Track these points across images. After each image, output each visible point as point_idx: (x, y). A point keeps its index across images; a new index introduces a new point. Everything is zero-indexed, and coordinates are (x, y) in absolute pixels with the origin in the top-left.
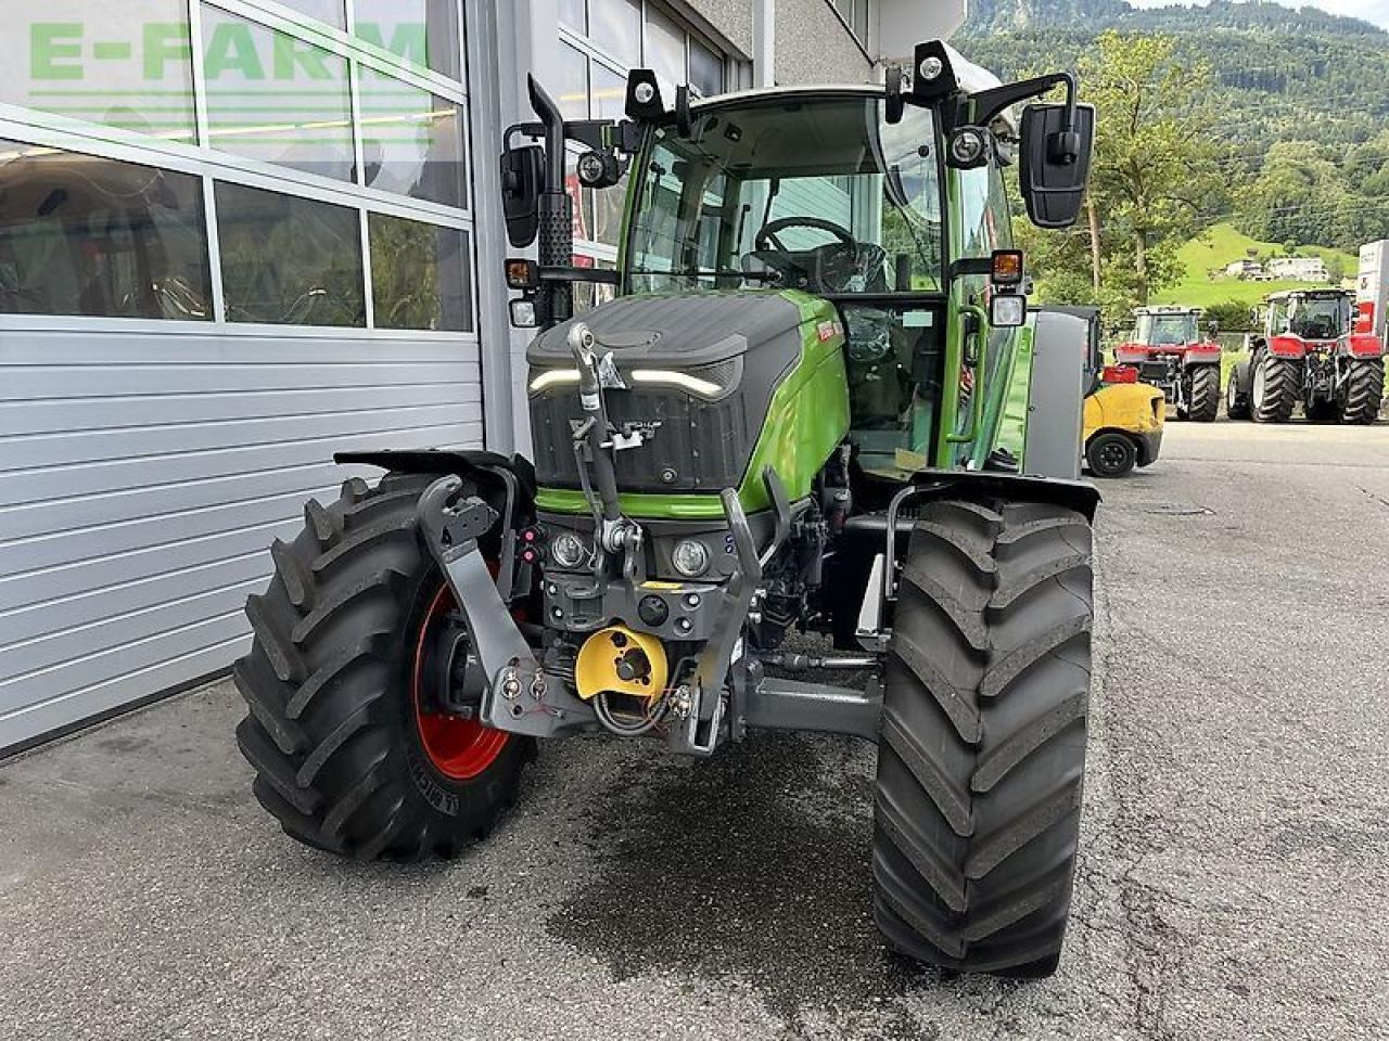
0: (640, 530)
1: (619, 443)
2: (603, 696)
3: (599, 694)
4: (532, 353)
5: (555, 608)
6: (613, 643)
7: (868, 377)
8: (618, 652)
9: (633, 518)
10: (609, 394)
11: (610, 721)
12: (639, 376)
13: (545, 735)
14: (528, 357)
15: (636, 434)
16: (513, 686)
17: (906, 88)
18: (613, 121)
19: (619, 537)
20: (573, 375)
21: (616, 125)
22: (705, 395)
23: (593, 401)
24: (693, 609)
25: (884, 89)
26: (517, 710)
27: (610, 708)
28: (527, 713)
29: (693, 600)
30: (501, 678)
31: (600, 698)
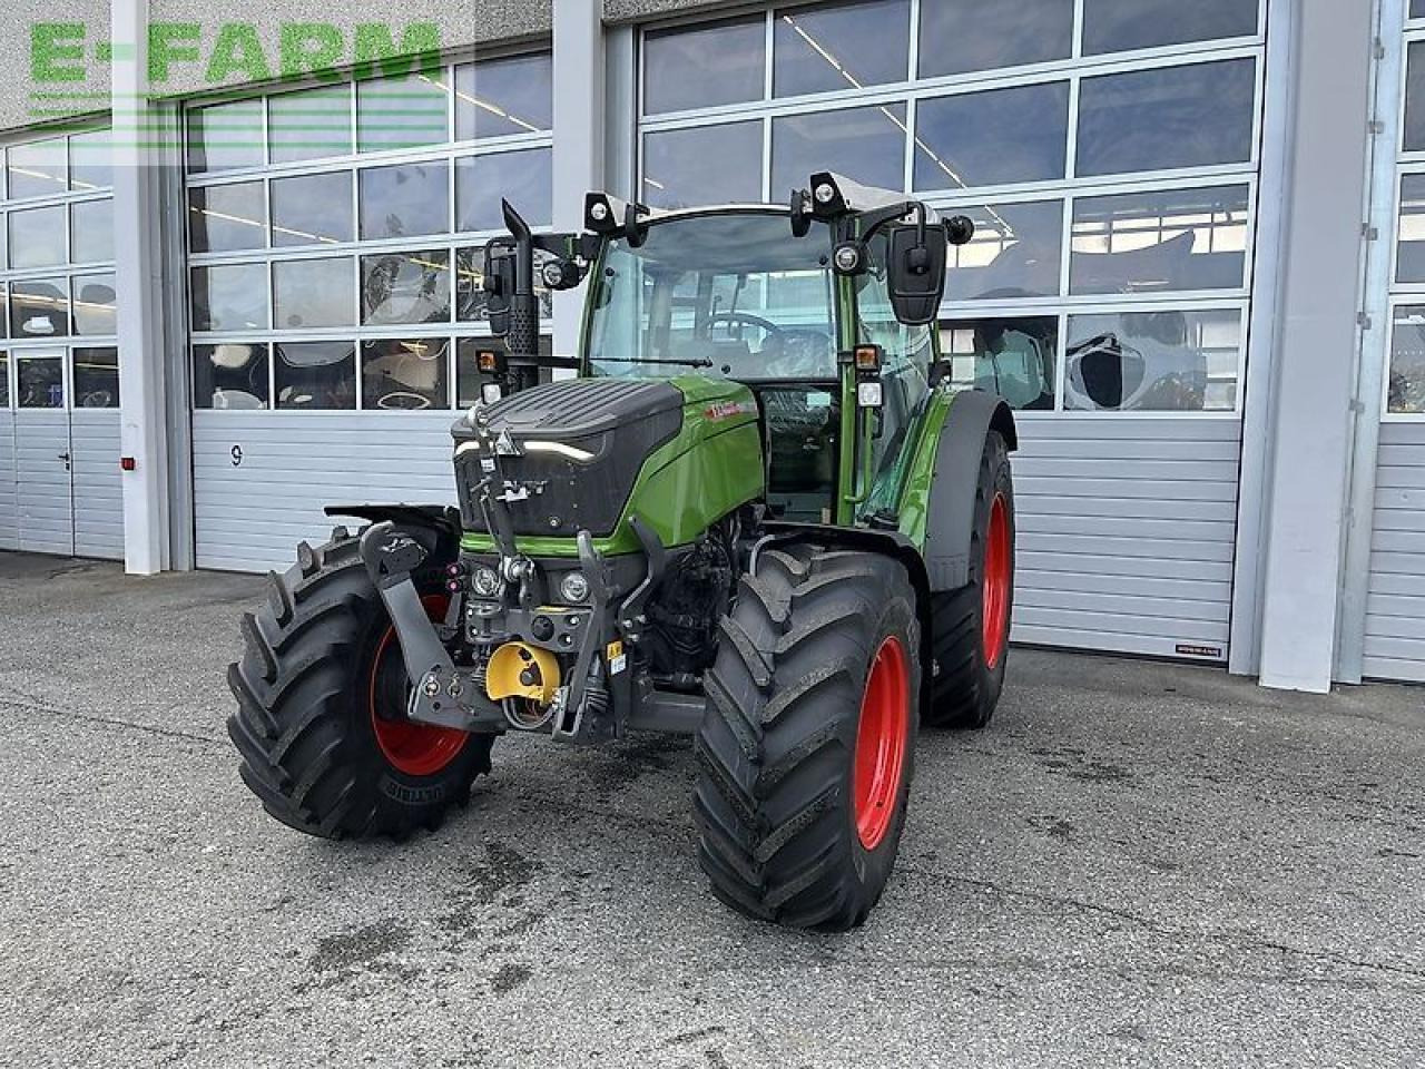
0: (532, 565)
1: (510, 496)
2: (512, 700)
3: (508, 698)
4: (455, 429)
5: (472, 628)
6: (520, 658)
7: (805, 447)
8: (524, 665)
9: (529, 556)
10: (502, 460)
11: (516, 720)
12: (530, 446)
13: (459, 727)
14: (452, 432)
15: (523, 490)
16: (433, 687)
17: (808, 208)
18: (575, 235)
19: (516, 570)
20: (474, 445)
21: (579, 237)
22: (580, 461)
23: (488, 464)
24: (574, 628)
25: (789, 208)
26: (437, 706)
27: (518, 712)
28: (445, 709)
29: (573, 621)
30: (423, 681)
31: (509, 703)
